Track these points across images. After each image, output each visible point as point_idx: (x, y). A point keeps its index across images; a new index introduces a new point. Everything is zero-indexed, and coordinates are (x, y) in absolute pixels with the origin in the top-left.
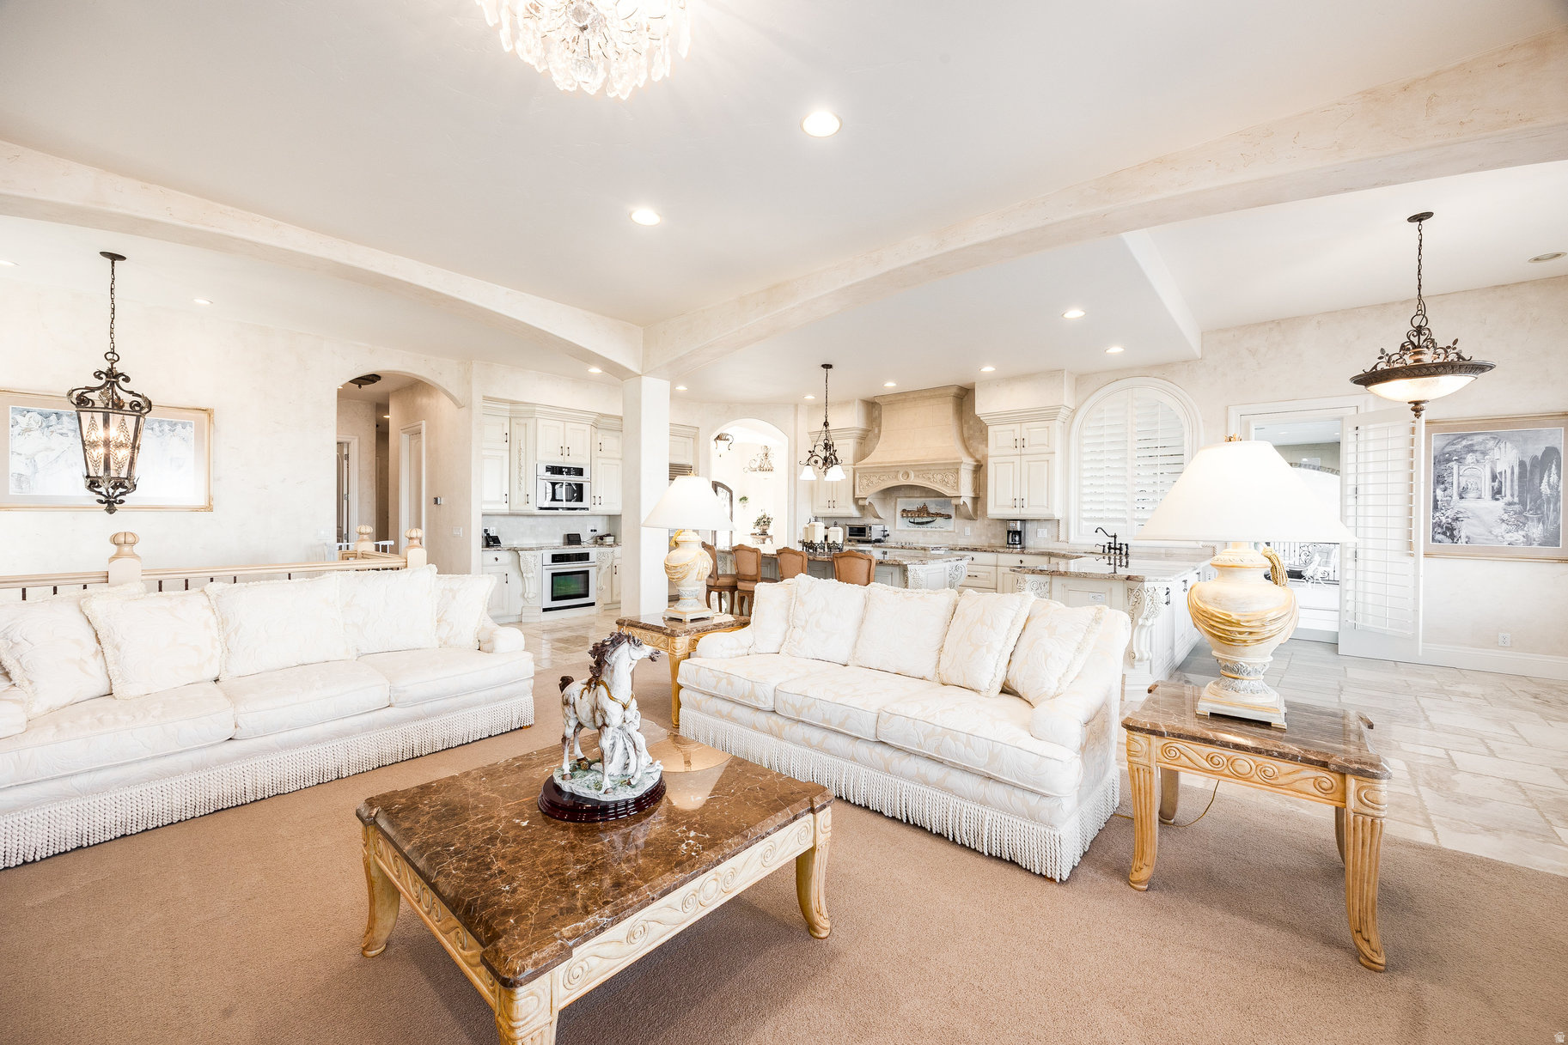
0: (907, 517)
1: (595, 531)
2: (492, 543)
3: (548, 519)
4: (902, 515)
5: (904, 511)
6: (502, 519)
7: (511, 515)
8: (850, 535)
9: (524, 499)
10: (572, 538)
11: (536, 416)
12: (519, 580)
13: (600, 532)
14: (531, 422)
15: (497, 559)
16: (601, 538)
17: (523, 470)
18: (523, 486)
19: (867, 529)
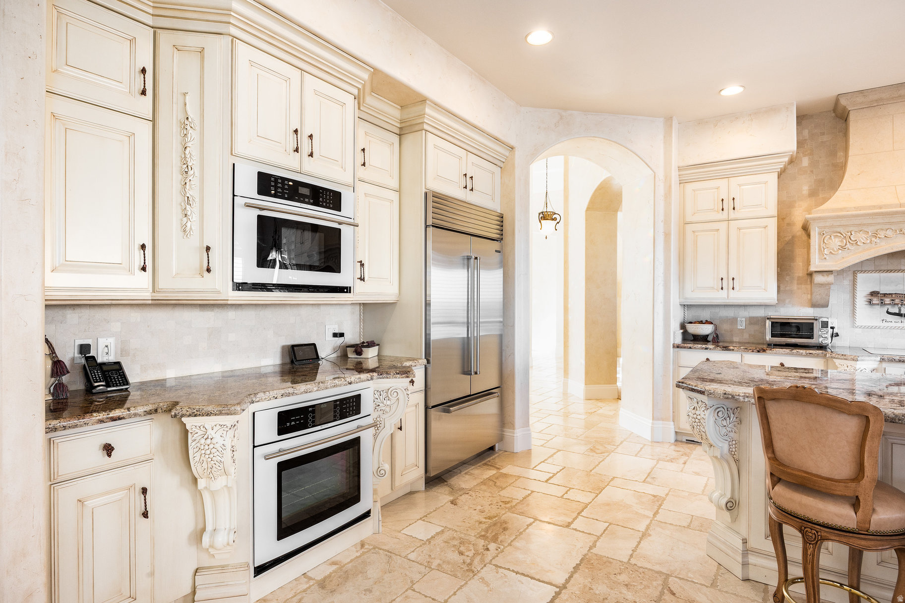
0: (882, 304)
1: (342, 335)
2: (100, 386)
3: (251, 313)
4: (870, 302)
5: (874, 294)
6: (135, 316)
7: (158, 304)
8: (773, 335)
9: (196, 259)
10: (300, 354)
11: (233, 31)
12: (185, 496)
13: (352, 337)
14: (217, 47)
15: (108, 449)
16: (358, 349)
17: (195, 181)
18: (193, 224)
19: (817, 326)
